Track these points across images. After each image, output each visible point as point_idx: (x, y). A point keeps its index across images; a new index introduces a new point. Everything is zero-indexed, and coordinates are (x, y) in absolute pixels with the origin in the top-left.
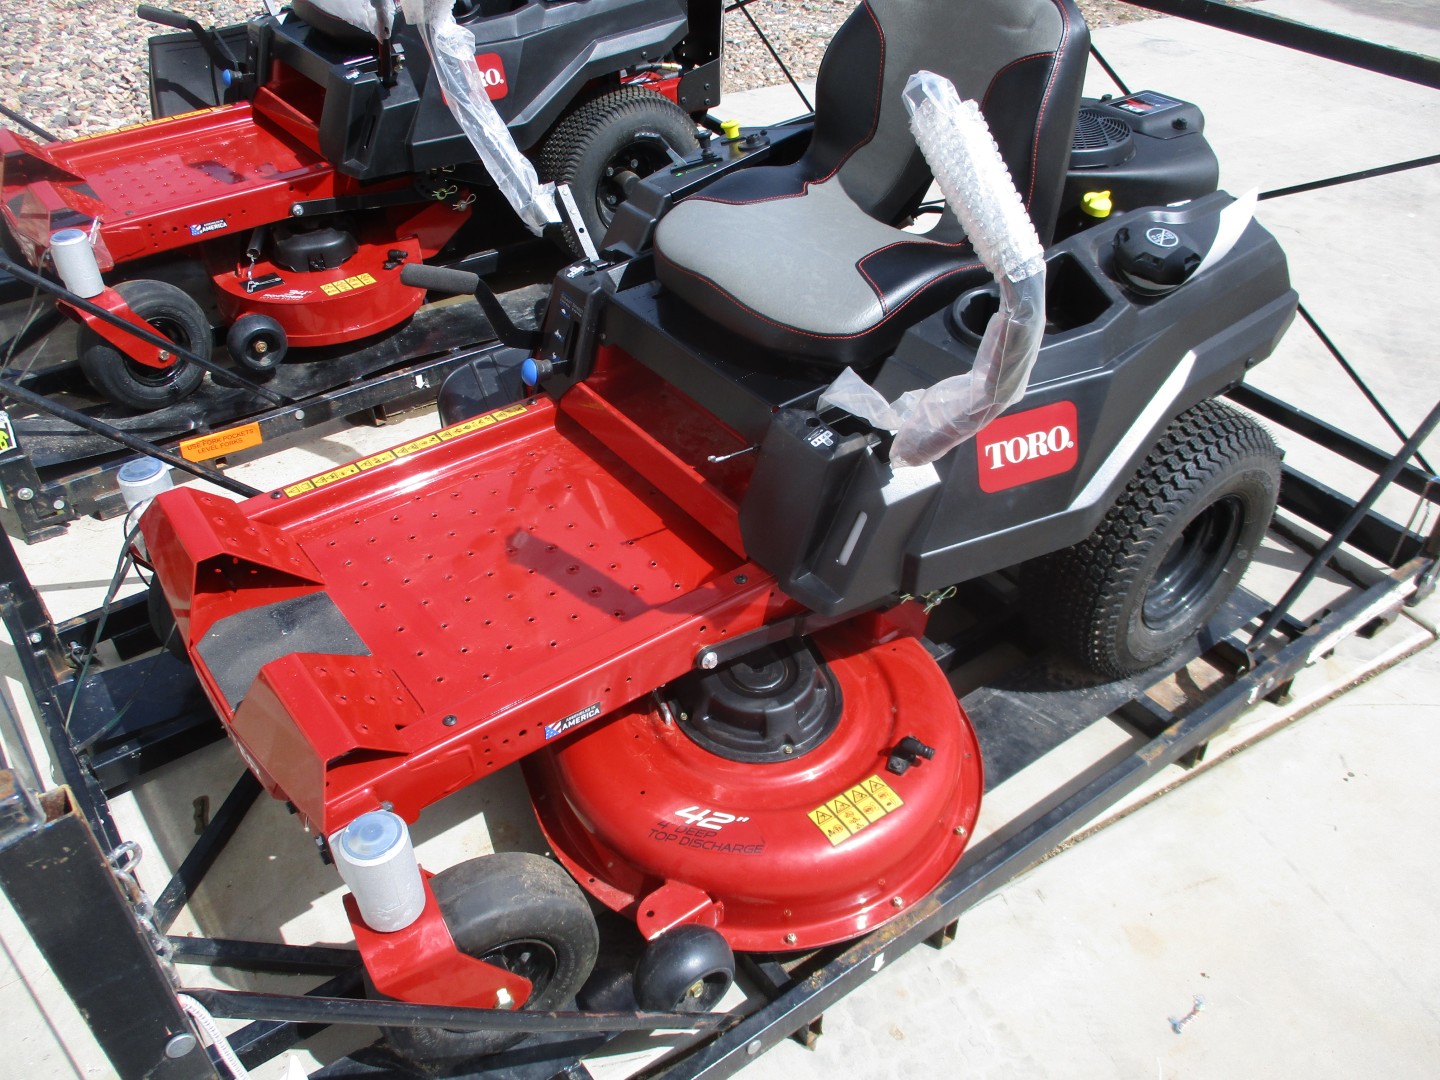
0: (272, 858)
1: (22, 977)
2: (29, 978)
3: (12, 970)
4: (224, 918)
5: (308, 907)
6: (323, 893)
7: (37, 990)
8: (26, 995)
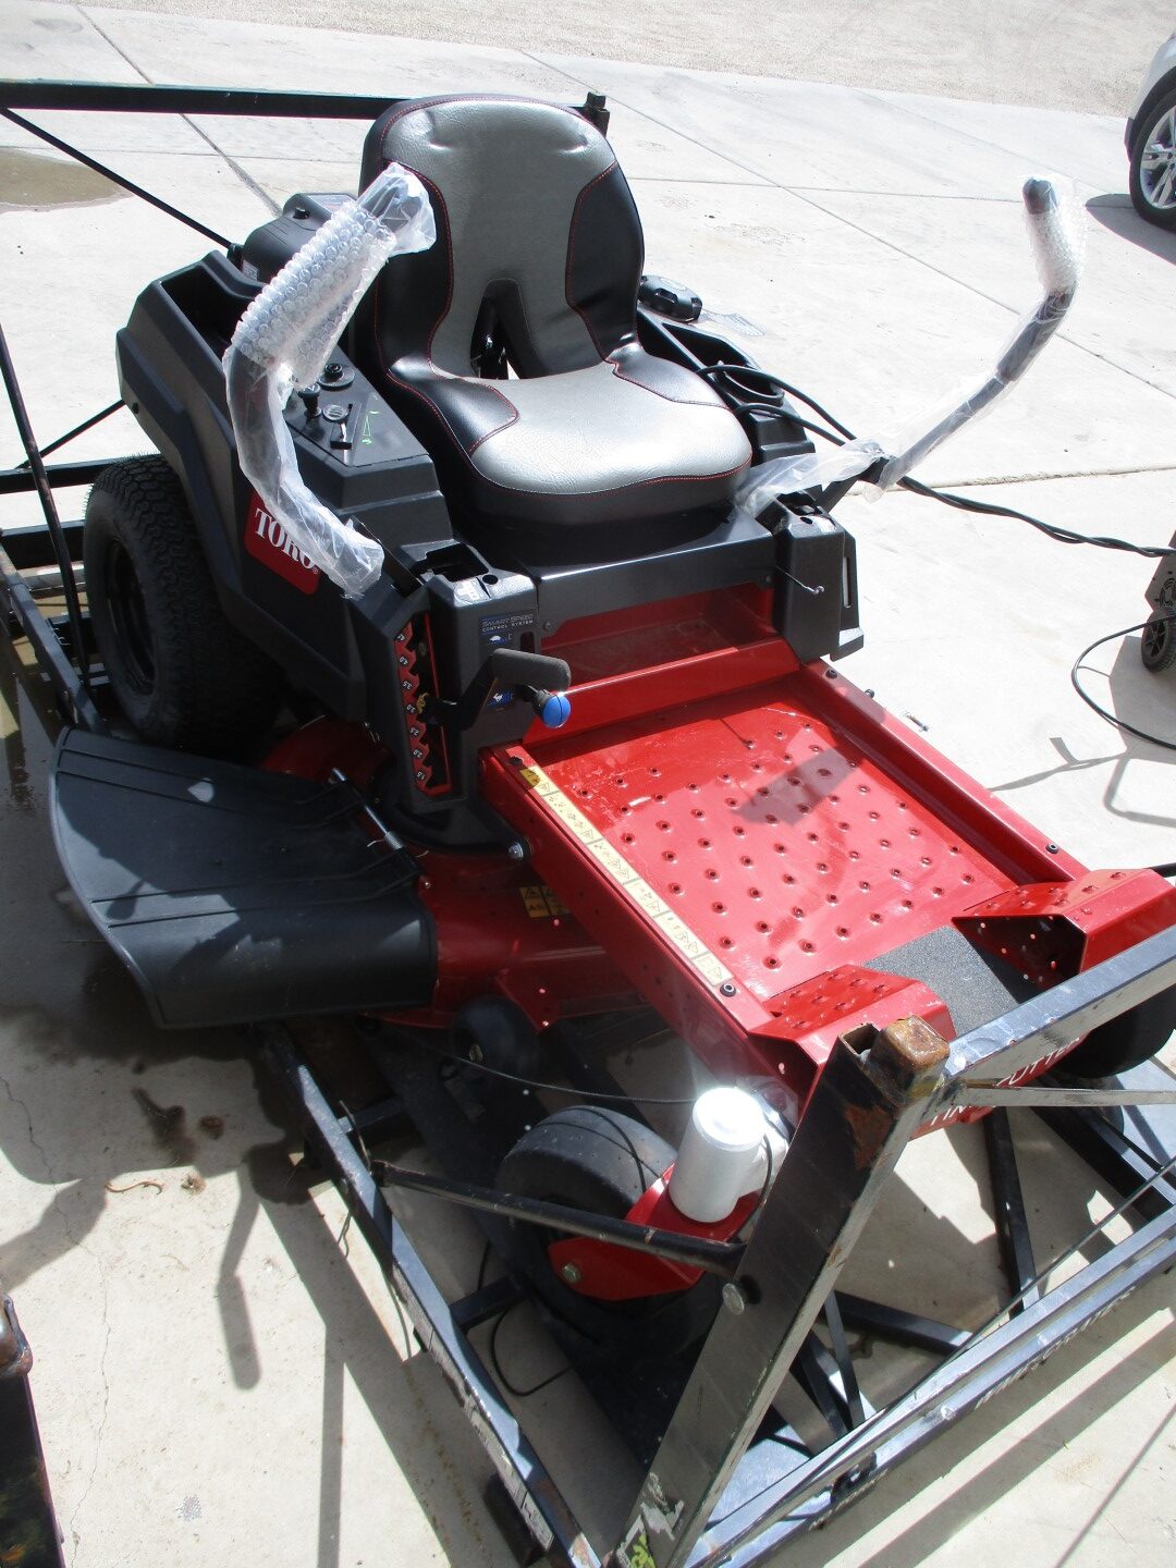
0: (891, 1264)
1: (1099, 1512)
2: (1098, 1503)
3: (1096, 1528)
4: (974, 1302)
5: (945, 1221)
6: (925, 1209)
7: (1108, 1488)
8: (1119, 1497)
